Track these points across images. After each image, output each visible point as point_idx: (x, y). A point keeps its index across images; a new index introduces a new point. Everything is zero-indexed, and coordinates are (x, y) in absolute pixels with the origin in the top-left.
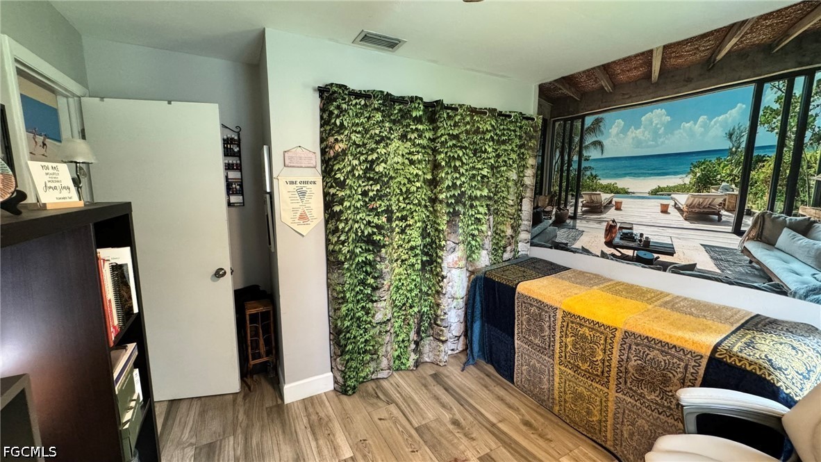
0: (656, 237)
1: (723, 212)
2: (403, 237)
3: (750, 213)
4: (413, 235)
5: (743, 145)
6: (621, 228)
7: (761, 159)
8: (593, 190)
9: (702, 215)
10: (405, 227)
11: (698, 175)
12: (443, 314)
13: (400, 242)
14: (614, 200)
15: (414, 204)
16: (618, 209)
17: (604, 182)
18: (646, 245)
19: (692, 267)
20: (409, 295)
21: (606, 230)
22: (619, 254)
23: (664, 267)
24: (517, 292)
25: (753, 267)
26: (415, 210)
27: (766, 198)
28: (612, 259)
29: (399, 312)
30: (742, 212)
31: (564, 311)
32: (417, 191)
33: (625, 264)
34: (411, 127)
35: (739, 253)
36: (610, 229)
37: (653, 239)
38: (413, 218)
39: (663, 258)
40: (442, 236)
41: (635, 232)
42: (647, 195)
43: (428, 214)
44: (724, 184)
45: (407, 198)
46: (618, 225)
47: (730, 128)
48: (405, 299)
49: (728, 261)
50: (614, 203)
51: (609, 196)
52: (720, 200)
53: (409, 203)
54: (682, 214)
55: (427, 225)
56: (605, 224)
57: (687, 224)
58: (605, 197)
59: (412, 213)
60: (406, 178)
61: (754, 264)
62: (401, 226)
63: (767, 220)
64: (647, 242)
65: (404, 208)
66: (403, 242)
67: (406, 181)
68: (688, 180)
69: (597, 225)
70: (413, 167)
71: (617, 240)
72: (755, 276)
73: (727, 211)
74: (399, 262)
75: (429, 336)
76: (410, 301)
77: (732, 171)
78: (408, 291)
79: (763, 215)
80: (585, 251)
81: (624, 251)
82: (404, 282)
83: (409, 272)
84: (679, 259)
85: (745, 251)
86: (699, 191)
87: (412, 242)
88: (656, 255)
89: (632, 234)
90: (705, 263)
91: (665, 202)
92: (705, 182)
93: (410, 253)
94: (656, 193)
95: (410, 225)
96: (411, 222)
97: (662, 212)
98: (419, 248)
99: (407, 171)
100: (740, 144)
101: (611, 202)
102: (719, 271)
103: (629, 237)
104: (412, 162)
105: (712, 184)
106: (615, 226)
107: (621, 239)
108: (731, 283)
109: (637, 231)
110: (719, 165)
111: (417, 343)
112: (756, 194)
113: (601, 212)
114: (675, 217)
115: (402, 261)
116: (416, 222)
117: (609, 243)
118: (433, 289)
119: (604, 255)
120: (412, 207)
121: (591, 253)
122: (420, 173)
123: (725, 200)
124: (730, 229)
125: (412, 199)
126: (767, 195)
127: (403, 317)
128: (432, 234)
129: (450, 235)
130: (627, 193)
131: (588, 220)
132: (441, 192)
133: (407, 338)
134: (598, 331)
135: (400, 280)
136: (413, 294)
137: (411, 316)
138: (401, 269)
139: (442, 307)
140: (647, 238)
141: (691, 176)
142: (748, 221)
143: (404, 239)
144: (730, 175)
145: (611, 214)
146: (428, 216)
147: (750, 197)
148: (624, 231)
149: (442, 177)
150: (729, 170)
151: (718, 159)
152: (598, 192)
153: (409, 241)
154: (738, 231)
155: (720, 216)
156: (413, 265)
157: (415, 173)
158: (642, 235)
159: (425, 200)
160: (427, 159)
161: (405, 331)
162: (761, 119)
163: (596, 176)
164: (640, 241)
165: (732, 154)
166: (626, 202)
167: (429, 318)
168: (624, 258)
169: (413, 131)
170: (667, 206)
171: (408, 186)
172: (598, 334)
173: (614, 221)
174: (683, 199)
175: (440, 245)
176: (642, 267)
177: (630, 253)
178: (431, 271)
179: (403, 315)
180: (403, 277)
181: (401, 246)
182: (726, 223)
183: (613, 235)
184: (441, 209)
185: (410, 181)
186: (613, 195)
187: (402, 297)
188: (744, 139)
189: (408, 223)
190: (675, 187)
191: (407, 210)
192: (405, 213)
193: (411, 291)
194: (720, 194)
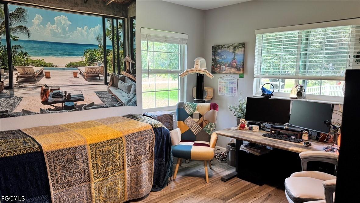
0: (74, 92)
1: (100, 75)
3: (109, 75)
5: (102, 44)
6: (52, 90)
7: (109, 51)
8: (25, 64)
9: (92, 77)
11: (88, 56)
14: (44, 71)
16: (48, 77)
17: (34, 58)
18: (69, 98)
19: (92, 104)
21: (41, 93)
22: (53, 108)
23: (80, 108)
24: (45, 153)
25: (113, 98)
27: (113, 68)
28: (49, 112)
30: (106, 75)
31: (90, 145)
33: (58, 114)
35: (108, 93)
36: (44, 92)
39: (79, 103)
41: (61, 91)
42: (65, 67)
44: (99, 61)
46: (50, 88)
47: (97, 35)
49: (105, 97)
50: (44, 73)
51: (39, 69)
52: (98, 69)
54: (84, 77)
56: (40, 89)
57: (87, 83)
58: (36, 70)
61: (113, 96)
63: (114, 77)
64: (69, 96)
68: (84, 59)
69: (34, 91)
71: (50, 99)
72: (114, 101)
77: (100, 55)
79: (113, 75)
80: (26, 112)
81: (56, 105)
84: (86, 102)
85: (110, 91)
86: (89, 65)
88: (75, 103)
90: (97, 101)
91: (75, 71)
92: (91, 61)
94: (70, 66)
97: (74, 77)
101: (41, 73)
102: (102, 103)
103: (58, 95)
105: (95, 62)
106: (48, 89)
107: (53, 97)
108: (107, 107)
110: (95, 52)
112: (109, 66)
113: (35, 81)
114: (81, 80)
117: (45, 102)
119: (42, 111)
121: (32, 113)
123: (100, 69)
124: (103, 82)
130: (52, 66)
131: (25, 88)
134: (114, 143)
140: (69, 93)
141: (85, 57)
142: (109, 78)
144: (100, 57)
145: (43, 82)
148: (55, 92)
151: (95, 49)
152: (30, 66)
154: (106, 84)
155: (99, 77)
158: (65, 92)
162: (106, 33)
163: (26, 54)
164: (65, 96)
165: (100, 47)
166: (52, 72)
168: (57, 109)
170: (76, 73)
172: (115, 145)
173: (46, 86)
174: (83, 69)
176: (69, 111)
177: (60, 105)
182: (102, 80)
183: (47, 96)
186: (42, 68)
188: (102, 41)
190: (79, 63)
194: (98, 66)
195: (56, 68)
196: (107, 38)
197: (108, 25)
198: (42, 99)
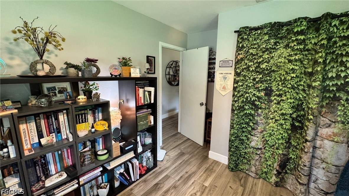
26: (288, 92)
29: (269, 148)
32: (291, 79)
34: (292, 39)
40: (310, 112)
59: (285, 93)
60: (285, 71)
62: (278, 100)
65: (281, 89)
66: (278, 109)
70: (290, 64)
74: (274, 120)
75: (293, 175)
76: (277, 145)
78: (277, 139)
82: (275, 133)
83: (279, 128)
87: (283, 111)
93: (281, 117)
95: (283, 100)
99: (286, 67)
104: (290, 61)
111: (279, 173)
116: (288, 99)
120: (286, 89)
125: (286, 84)
129: (327, 114)
133: (272, 166)
135: (273, 130)
137: (277, 154)
138: (274, 125)
139: (303, 160)
146: (305, 97)
149: (317, 70)
156: (282, 125)
157: (291, 68)
159: (304, 86)
160: (310, 58)
161: (272, 160)
167: (295, 163)
171: (286, 76)
175: (308, 118)
179: (272, 151)
185: (287, 73)
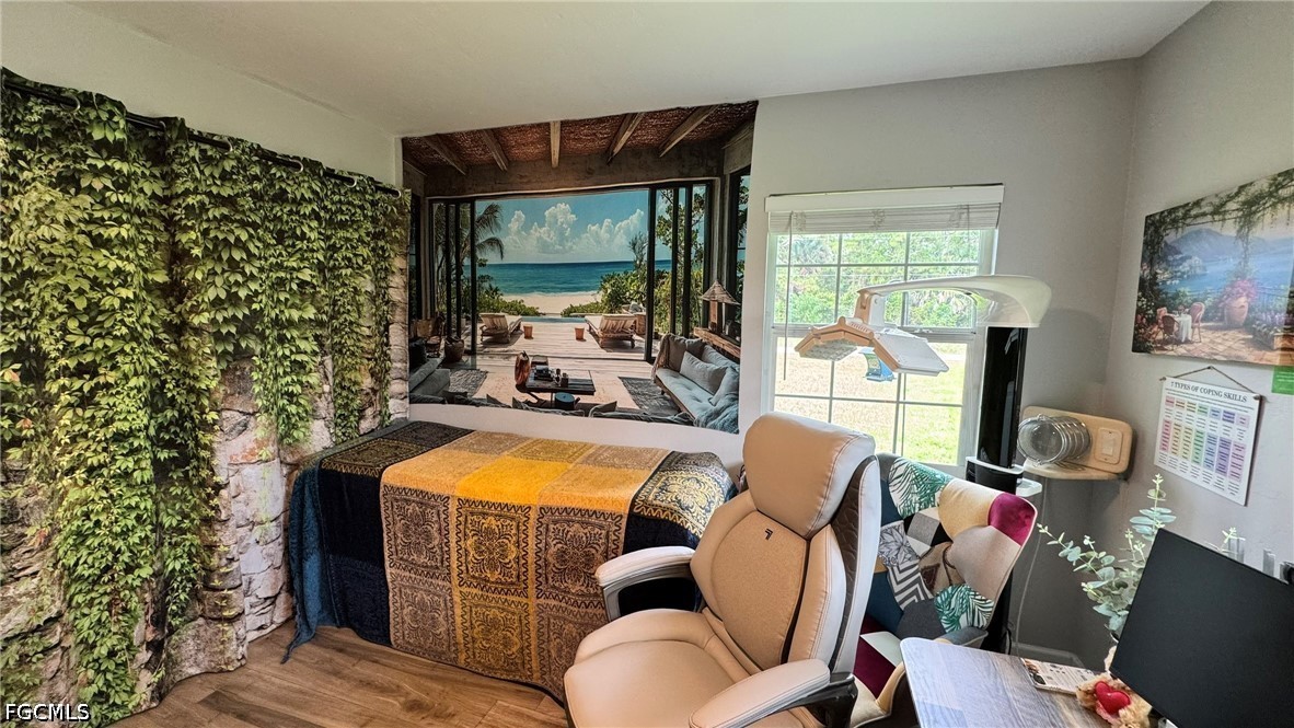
0: (575, 372)
1: (635, 337)
2: (88, 414)
3: (658, 337)
4: (122, 407)
5: (645, 258)
6: (534, 363)
7: (661, 276)
8: (495, 311)
9: (616, 341)
10: (93, 391)
11: (609, 291)
12: (224, 561)
13: (77, 428)
14: (523, 324)
15: (116, 337)
16: (528, 337)
17: (508, 298)
18: (564, 385)
19: (612, 407)
20: (119, 544)
21: (516, 368)
22: (535, 401)
23: (585, 411)
24: (382, 486)
25: (665, 398)
26: (122, 351)
27: (668, 319)
28: (527, 409)
29: (89, 591)
30: (651, 336)
31: (459, 499)
32: (123, 308)
33: (543, 414)
34: (89, 161)
35: (652, 383)
36: (521, 366)
37: (572, 376)
38: (114, 367)
39: (585, 399)
40: (206, 402)
41: (550, 368)
42: (560, 317)
43: (164, 358)
44: (633, 303)
45: (92, 322)
46: (531, 360)
47: (632, 237)
48: (110, 557)
49: (644, 394)
50: (522, 328)
51: (515, 319)
52: (630, 323)
53: (99, 335)
54: (598, 341)
55: (164, 382)
56: (514, 359)
57: (604, 353)
58: (511, 320)
59: (113, 357)
60: (86, 277)
61: (666, 395)
62: (81, 389)
63: (672, 343)
64: (565, 380)
65: (83, 346)
66: (90, 425)
67: (86, 285)
68: (598, 297)
69: (505, 362)
71: (531, 381)
72: (668, 408)
73: (638, 335)
74: (80, 474)
75: (194, 619)
76: (125, 557)
77: (638, 287)
78: (116, 536)
79: (668, 337)
80: (492, 401)
81: (540, 395)
82: (102, 518)
83: (114, 492)
84: (599, 399)
85: (657, 380)
86: (611, 312)
87: (118, 424)
88: (576, 397)
89: (547, 370)
90: (626, 401)
91: (580, 326)
92: (616, 301)
93: (112, 448)
94: (570, 313)
95: (108, 386)
96: (111, 377)
97: (577, 339)
98: (142, 435)
99: (87, 261)
100: (642, 256)
101: (519, 327)
102: (637, 408)
103: (544, 375)
104: (99, 242)
105: (624, 303)
106: (527, 361)
107: (536, 379)
108: (649, 421)
109: (552, 366)
110: (627, 279)
111: (156, 647)
112: (660, 314)
113: (507, 343)
114: (591, 346)
115: (91, 470)
116: (126, 377)
117: (522, 387)
118: (193, 515)
119: (516, 405)
120: (109, 343)
121: (500, 403)
122: (130, 268)
123: (635, 322)
124: (642, 356)
125: (108, 324)
126: (669, 315)
127: (106, 600)
128: (179, 399)
129: (230, 399)
130: (537, 314)
131: (492, 356)
132: (195, 310)
133: (125, 645)
134: (506, 517)
135: (87, 516)
136: (134, 539)
137: (132, 589)
138: (89, 489)
139: (222, 549)
140: (565, 374)
141: (602, 292)
142: (657, 345)
143: (93, 417)
144: (638, 292)
145: (520, 345)
146: (167, 363)
147: (656, 317)
148: (539, 367)
149: (195, 279)
150: (635, 287)
151: (626, 273)
152: (501, 314)
153: (108, 422)
154: (649, 359)
155: (633, 341)
156: (127, 474)
157: (112, 266)
158: (558, 371)
159: (153, 328)
160: (151, 239)
161: (114, 629)
162: (657, 230)
163: (496, 290)
164: (558, 379)
165: (638, 267)
166: (538, 327)
167: (190, 580)
168: (541, 405)
169: (97, 173)
170: (582, 330)
171: (95, 295)
172: (508, 521)
173: (524, 355)
174: (597, 321)
175: (203, 422)
176: (563, 414)
177: (547, 397)
178: (186, 480)
179: (105, 593)
180: (99, 507)
181: (85, 435)
182: (638, 350)
183: (526, 374)
184: (199, 346)
185: (95, 284)
186: (520, 317)
187: (98, 554)
188: (646, 251)
189: (102, 380)
190: (588, 306)
191: (97, 352)
192: (88, 358)
193: (125, 533)
194: (630, 314)
195: (544, 317)
196: (659, 242)
197: (663, 205)
198: (517, 379)
